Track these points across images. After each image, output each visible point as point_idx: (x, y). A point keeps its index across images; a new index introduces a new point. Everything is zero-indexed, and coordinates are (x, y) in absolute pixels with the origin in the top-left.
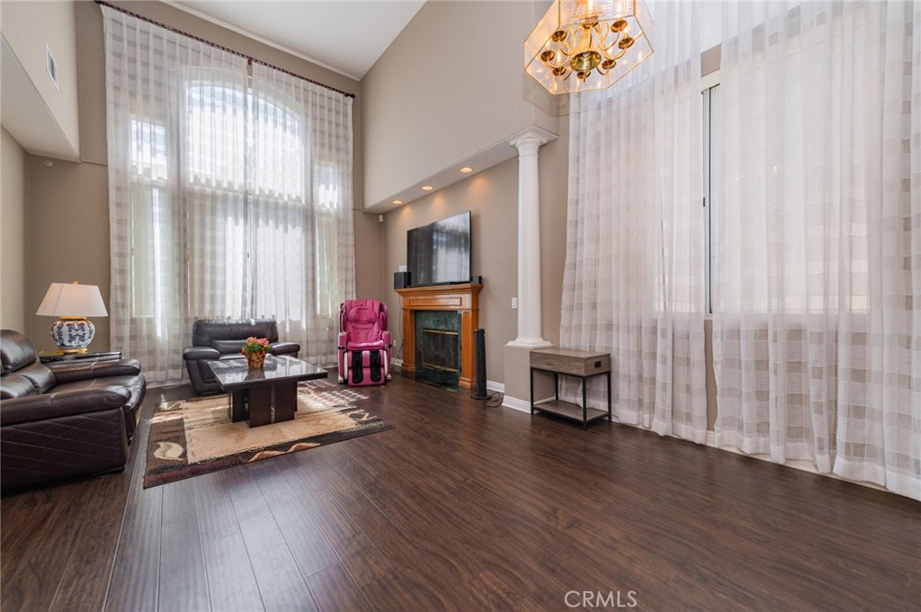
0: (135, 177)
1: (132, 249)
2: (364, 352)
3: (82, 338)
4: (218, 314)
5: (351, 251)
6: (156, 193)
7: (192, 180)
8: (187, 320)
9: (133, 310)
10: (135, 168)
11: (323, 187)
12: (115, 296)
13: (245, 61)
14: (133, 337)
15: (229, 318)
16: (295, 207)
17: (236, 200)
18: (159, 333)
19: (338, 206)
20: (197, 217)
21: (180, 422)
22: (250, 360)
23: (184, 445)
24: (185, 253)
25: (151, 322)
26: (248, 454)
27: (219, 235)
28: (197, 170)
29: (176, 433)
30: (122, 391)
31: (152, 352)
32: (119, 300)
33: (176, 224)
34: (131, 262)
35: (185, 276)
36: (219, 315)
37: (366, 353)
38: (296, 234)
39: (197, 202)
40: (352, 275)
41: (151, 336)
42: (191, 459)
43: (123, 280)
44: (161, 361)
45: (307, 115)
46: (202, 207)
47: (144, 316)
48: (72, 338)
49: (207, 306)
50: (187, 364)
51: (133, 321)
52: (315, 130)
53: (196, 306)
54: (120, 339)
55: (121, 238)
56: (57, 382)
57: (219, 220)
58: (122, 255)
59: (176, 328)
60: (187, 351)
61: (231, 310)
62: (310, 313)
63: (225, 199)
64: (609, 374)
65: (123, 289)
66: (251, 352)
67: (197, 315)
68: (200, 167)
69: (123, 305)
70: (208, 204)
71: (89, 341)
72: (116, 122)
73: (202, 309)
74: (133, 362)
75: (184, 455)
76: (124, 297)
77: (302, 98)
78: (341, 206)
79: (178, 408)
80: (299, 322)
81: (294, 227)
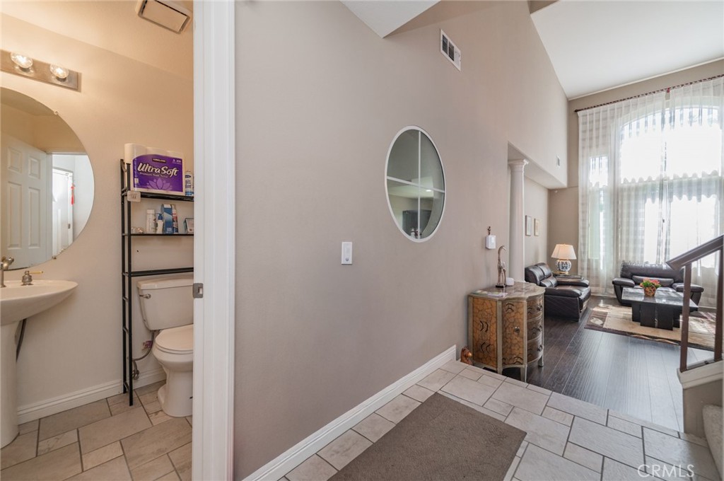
0: (591, 188)
1: (589, 225)
3: (566, 268)
6: (602, 193)
7: (623, 182)
8: (617, 262)
9: (589, 255)
10: (591, 184)
12: (581, 248)
13: (664, 93)
15: (647, 263)
17: (653, 187)
18: (601, 268)
20: (625, 202)
21: (606, 314)
22: (645, 291)
23: (604, 321)
24: (617, 224)
25: (597, 262)
26: (632, 334)
27: (641, 211)
28: (626, 175)
29: (603, 317)
30: (578, 292)
31: (597, 277)
32: (582, 250)
33: (612, 209)
34: (589, 231)
35: (617, 237)
36: (639, 260)
39: (625, 194)
41: (597, 269)
42: (604, 326)
43: (584, 240)
44: (602, 282)
46: (629, 197)
47: (595, 258)
48: (563, 268)
49: (631, 254)
50: (615, 287)
51: (589, 260)
53: (624, 254)
54: (582, 269)
55: (584, 220)
56: (559, 284)
57: (641, 202)
58: (584, 228)
59: (611, 266)
60: (616, 279)
63: (645, 188)
65: (584, 244)
66: (646, 286)
67: (624, 259)
69: (584, 252)
70: (633, 193)
71: (569, 269)
73: (627, 257)
74: (586, 282)
75: (602, 324)
76: (584, 248)
79: (607, 308)
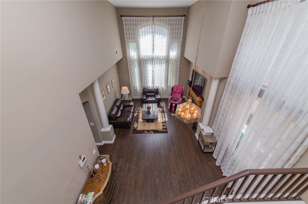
0: (131, 58)
2: (173, 104)
4: (147, 85)
5: (178, 70)
6: (135, 61)
7: (141, 57)
10: (131, 56)
11: (172, 51)
13: (152, 18)
14: (134, 90)
16: (164, 59)
17: (150, 59)
19: (176, 57)
23: (137, 124)
25: (136, 87)
28: (142, 54)
29: (137, 119)
31: (137, 92)
37: (174, 105)
38: (164, 66)
39: (143, 62)
40: (178, 76)
41: (137, 90)
42: (138, 129)
44: (139, 95)
45: (169, 29)
48: (125, 97)
52: (171, 34)
55: (131, 72)
58: (131, 76)
61: (150, 85)
62: (166, 86)
63: (148, 60)
64: (216, 146)
68: (143, 53)
69: (132, 85)
70: (145, 62)
72: (127, 46)
75: (137, 127)
77: (168, 24)
78: (177, 57)
79: (139, 110)
80: (164, 88)
81: (163, 64)
